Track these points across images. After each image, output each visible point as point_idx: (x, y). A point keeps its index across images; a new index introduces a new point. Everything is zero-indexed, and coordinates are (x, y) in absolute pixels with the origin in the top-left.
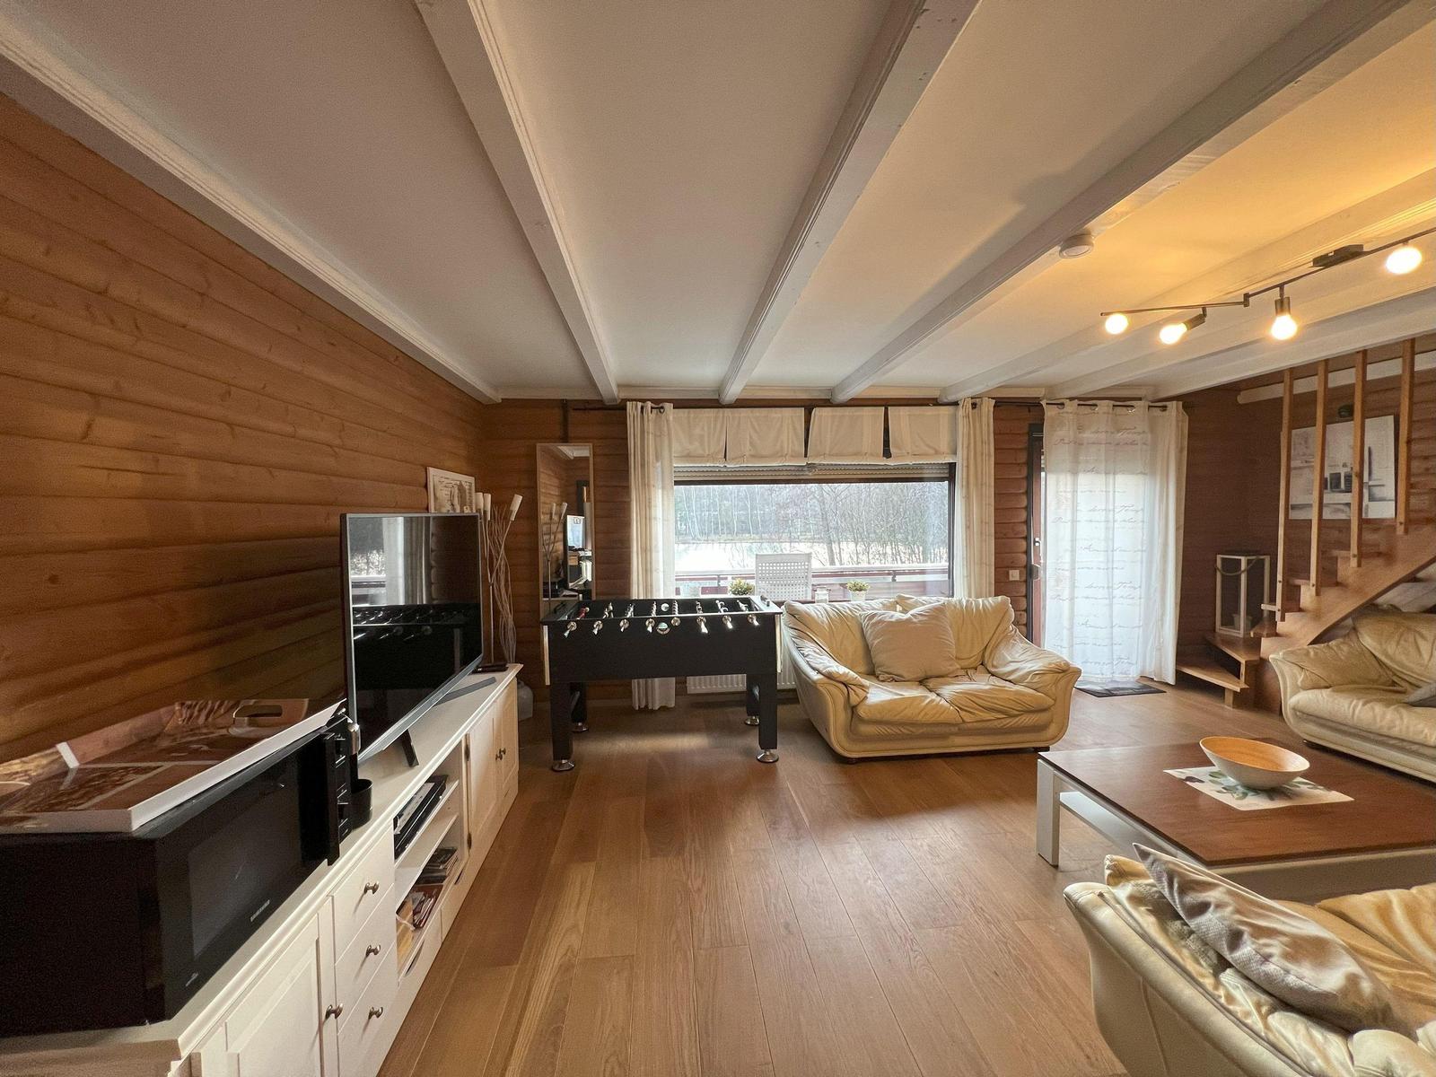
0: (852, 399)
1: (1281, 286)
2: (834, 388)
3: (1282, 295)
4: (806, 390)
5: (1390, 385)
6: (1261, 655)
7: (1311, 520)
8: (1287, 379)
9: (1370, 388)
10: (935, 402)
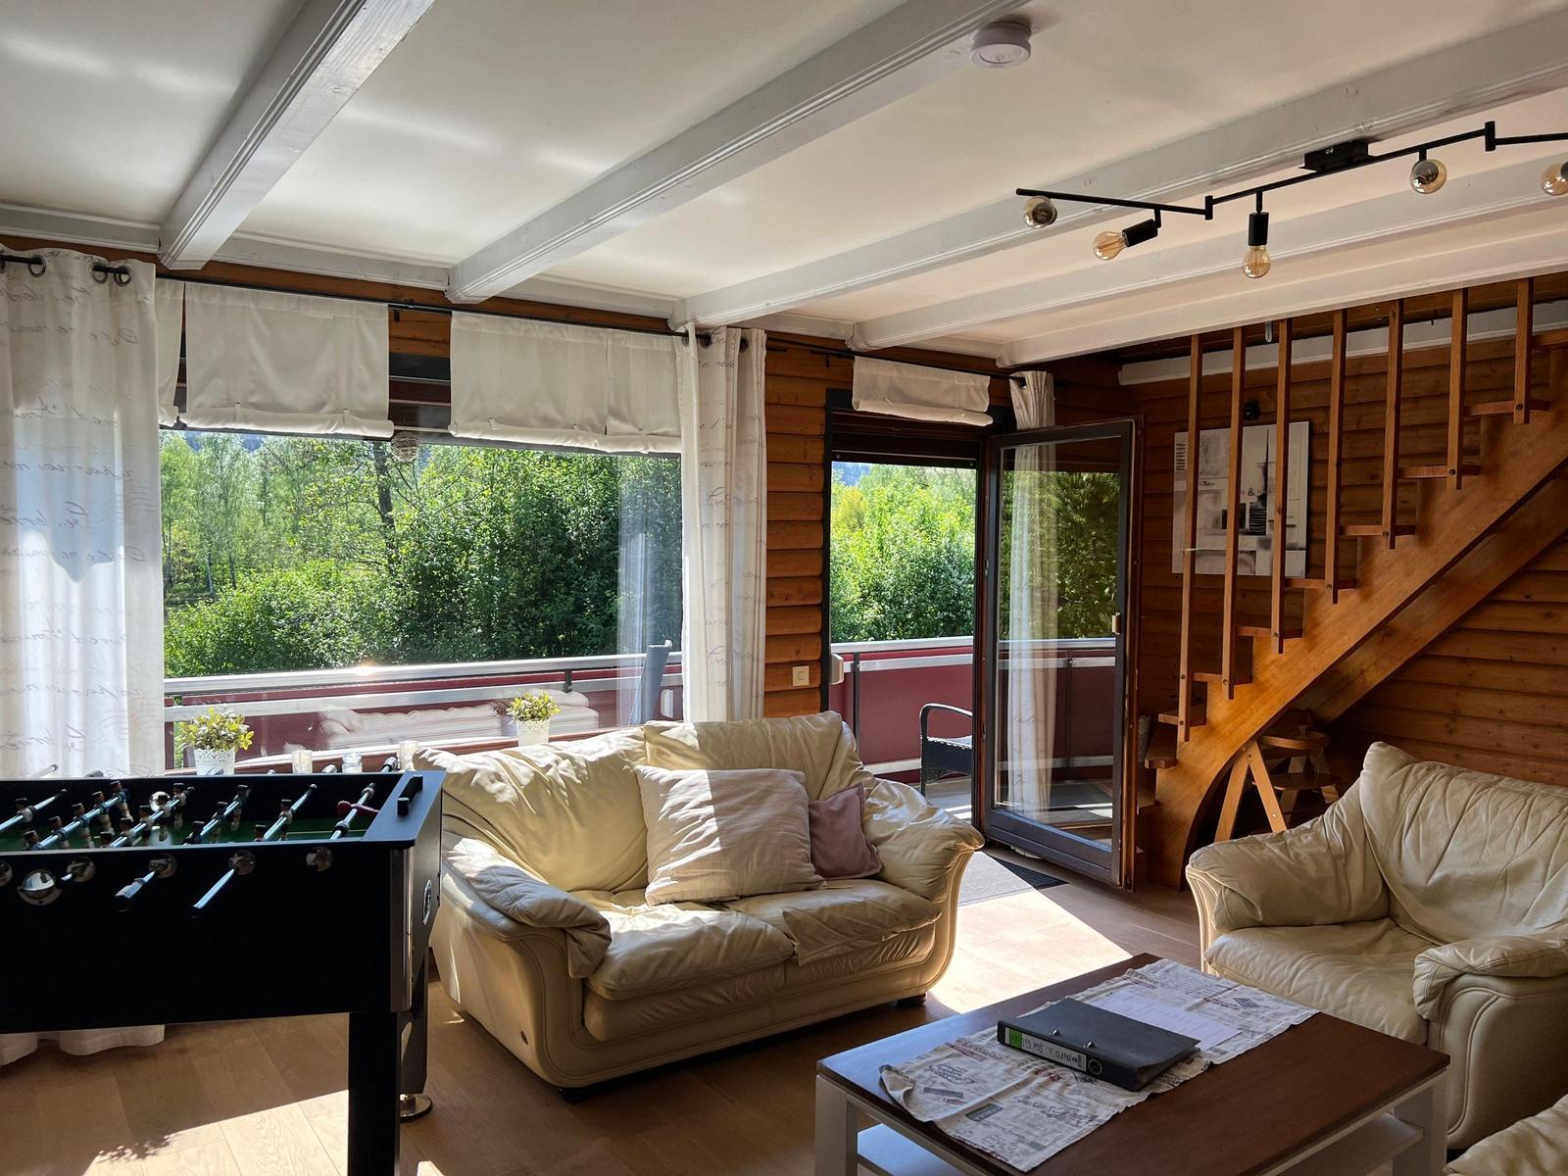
0: (495, 298)
1: (1259, 192)
2: (455, 268)
3: (1259, 206)
4: (396, 265)
5: (1316, 375)
6: (1157, 797)
7: (1223, 576)
8: (1195, 349)
9: (1296, 378)
10: (658, 326)
